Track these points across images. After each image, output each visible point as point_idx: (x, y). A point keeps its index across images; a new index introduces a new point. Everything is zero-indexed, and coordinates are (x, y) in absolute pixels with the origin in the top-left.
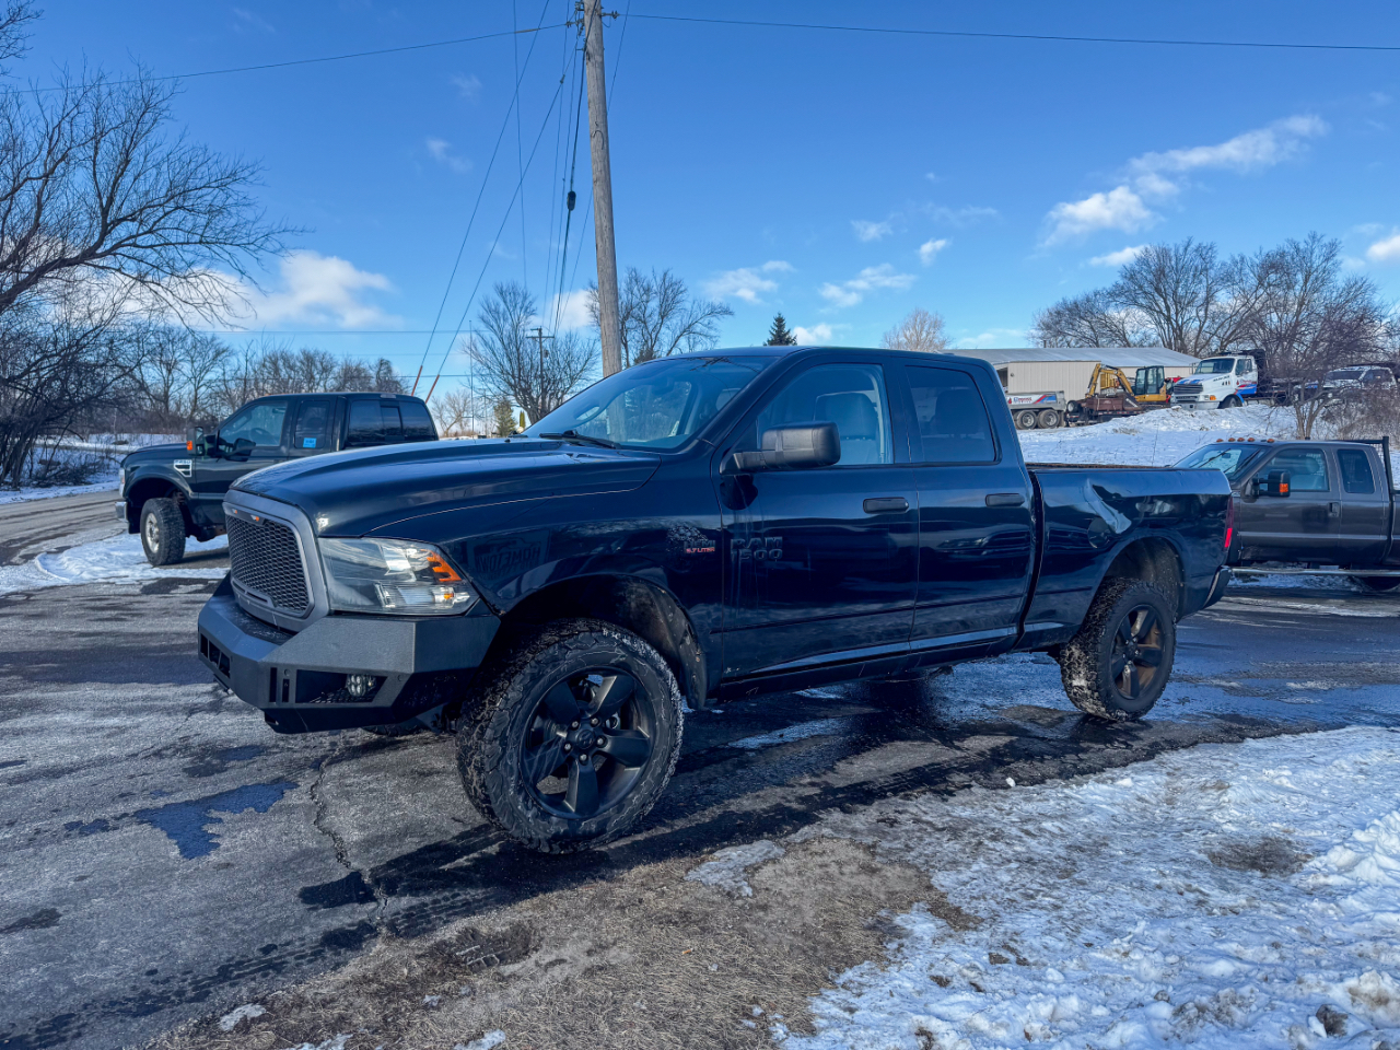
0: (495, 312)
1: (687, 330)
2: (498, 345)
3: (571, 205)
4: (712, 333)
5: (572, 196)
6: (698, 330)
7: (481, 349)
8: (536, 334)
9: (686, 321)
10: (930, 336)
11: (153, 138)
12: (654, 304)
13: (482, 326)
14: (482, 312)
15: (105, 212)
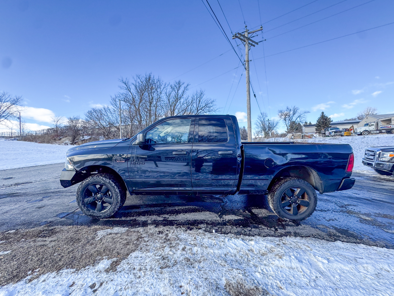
0: (260, 117)
1: (299, 117)
2: (261, 123)
3: (255, 97)
4: (305, 117)
5: (255, 95)
6: (302, 116)
7: (257, 123)
8: (268, 120)
9: (299, 115)
10: (373, 113)
11: (203, 98)
12: (292, 113)
13: (258, 120)
14: (258, 117)
15: (197, 109)
